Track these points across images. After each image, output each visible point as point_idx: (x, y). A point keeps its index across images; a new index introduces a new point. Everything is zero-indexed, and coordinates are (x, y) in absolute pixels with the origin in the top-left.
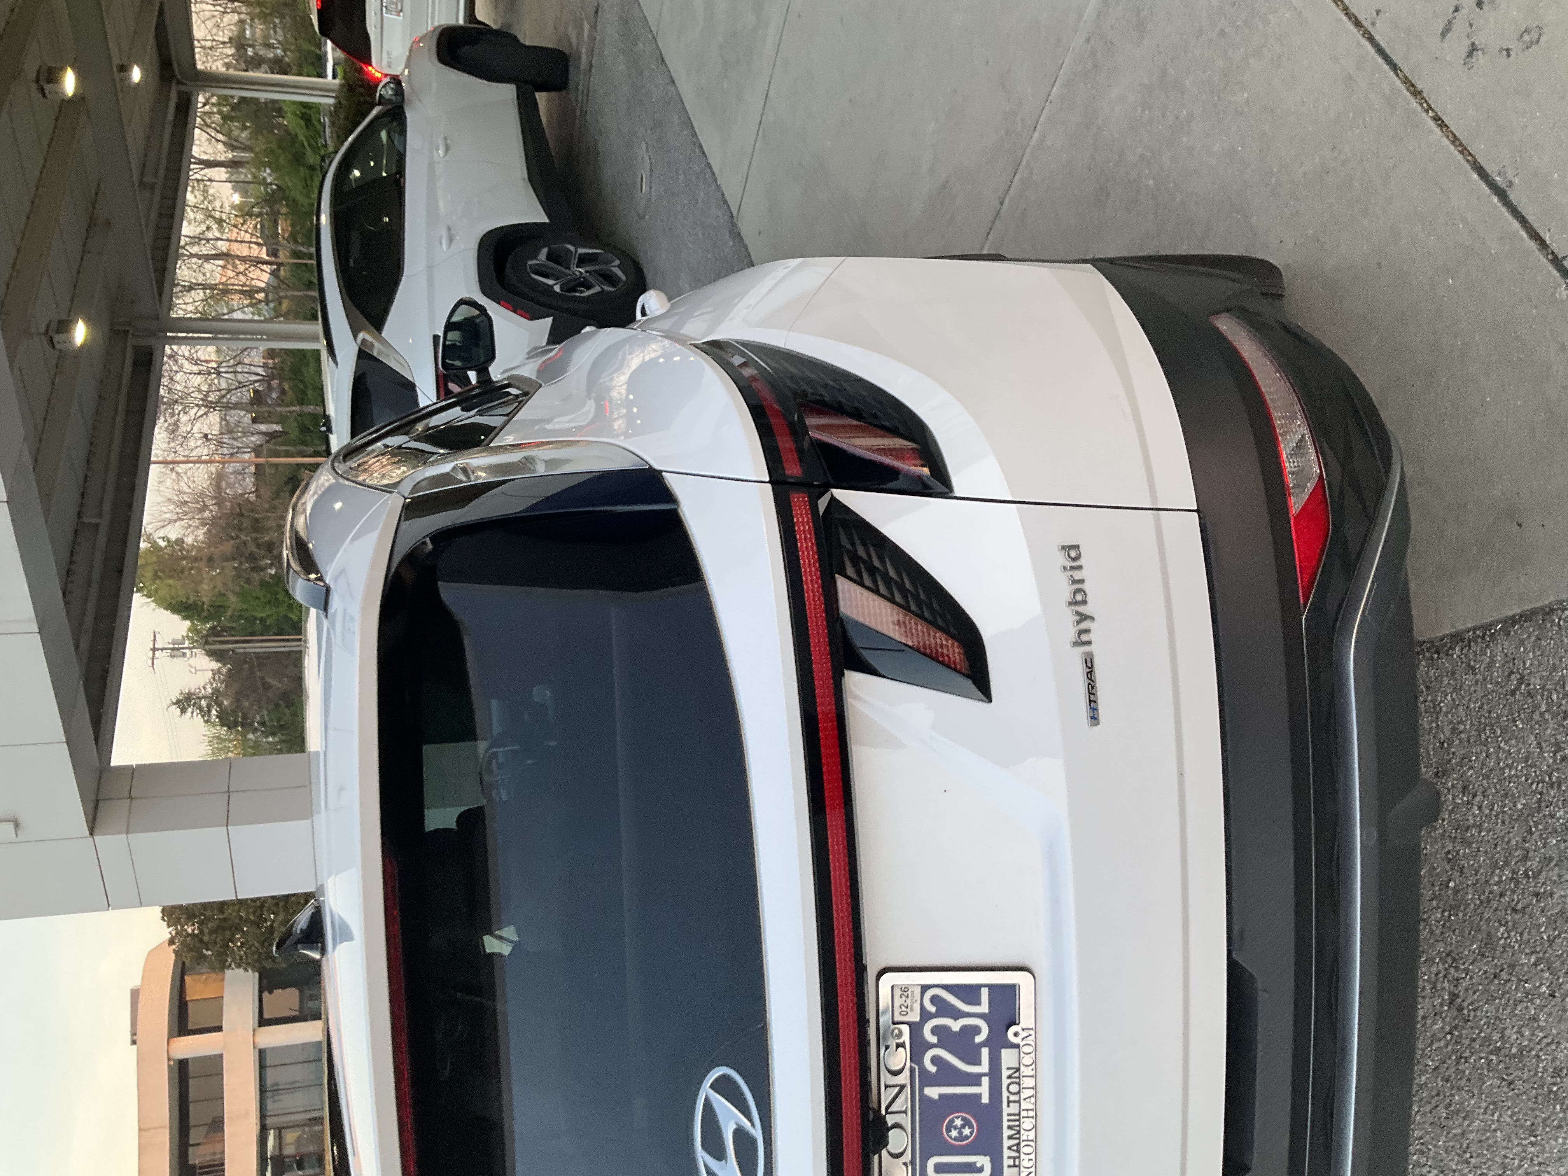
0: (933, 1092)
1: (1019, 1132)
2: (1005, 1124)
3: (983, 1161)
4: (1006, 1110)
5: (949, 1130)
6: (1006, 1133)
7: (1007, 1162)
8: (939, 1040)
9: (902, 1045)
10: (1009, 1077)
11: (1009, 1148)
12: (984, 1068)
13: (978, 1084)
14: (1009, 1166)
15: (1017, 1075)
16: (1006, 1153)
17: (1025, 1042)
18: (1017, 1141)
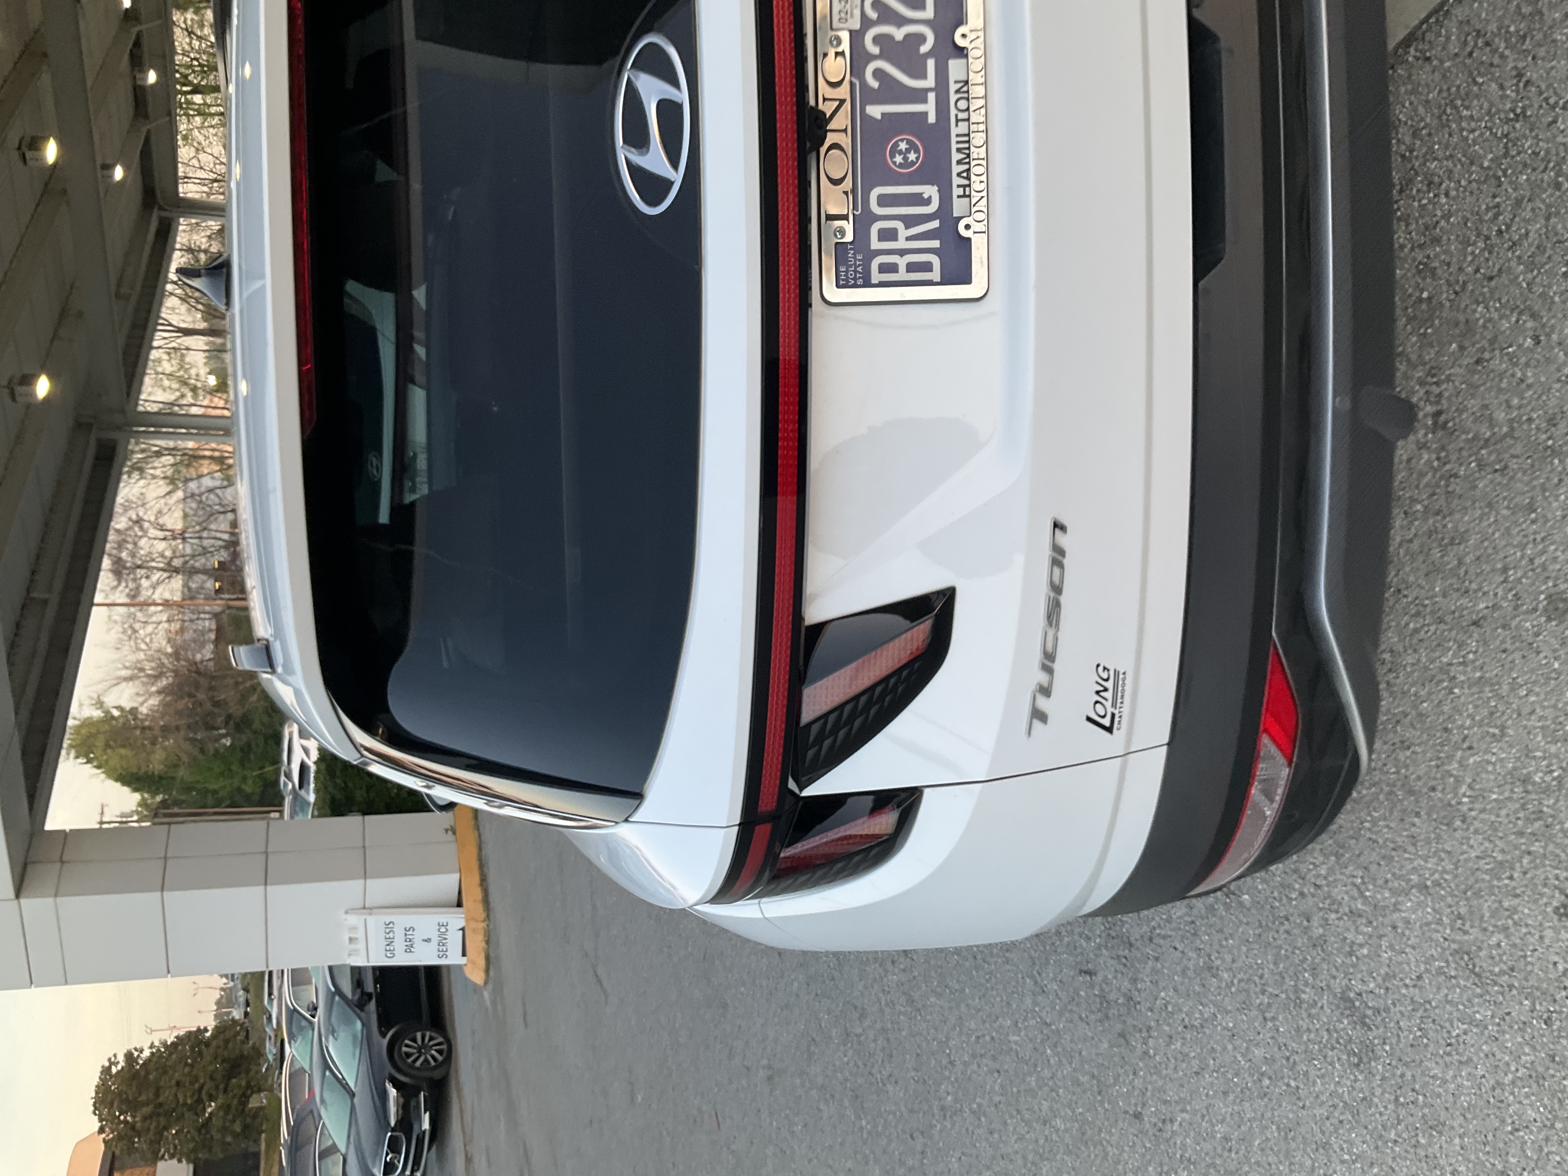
0: (875, 111)
1: (968, 156)
2: (954, 146)
3: (931, 191)
4: (954, 131)
5: (892, 156)
6: (956, 156)
7: (957, 191)
8: (881, 50)
9: (842, 54)
10: (957, 91)
11: (959, 175)
12: (930, 82)
13: (925, 101)
14: (959, 197)
15: (965, 89)
16: (956, 181)
17: (973, 45)
18: (967, 167)
